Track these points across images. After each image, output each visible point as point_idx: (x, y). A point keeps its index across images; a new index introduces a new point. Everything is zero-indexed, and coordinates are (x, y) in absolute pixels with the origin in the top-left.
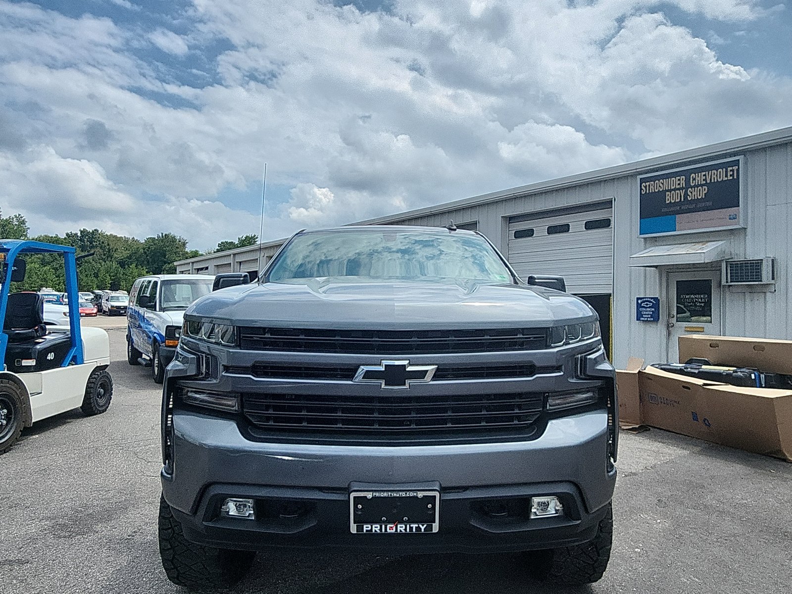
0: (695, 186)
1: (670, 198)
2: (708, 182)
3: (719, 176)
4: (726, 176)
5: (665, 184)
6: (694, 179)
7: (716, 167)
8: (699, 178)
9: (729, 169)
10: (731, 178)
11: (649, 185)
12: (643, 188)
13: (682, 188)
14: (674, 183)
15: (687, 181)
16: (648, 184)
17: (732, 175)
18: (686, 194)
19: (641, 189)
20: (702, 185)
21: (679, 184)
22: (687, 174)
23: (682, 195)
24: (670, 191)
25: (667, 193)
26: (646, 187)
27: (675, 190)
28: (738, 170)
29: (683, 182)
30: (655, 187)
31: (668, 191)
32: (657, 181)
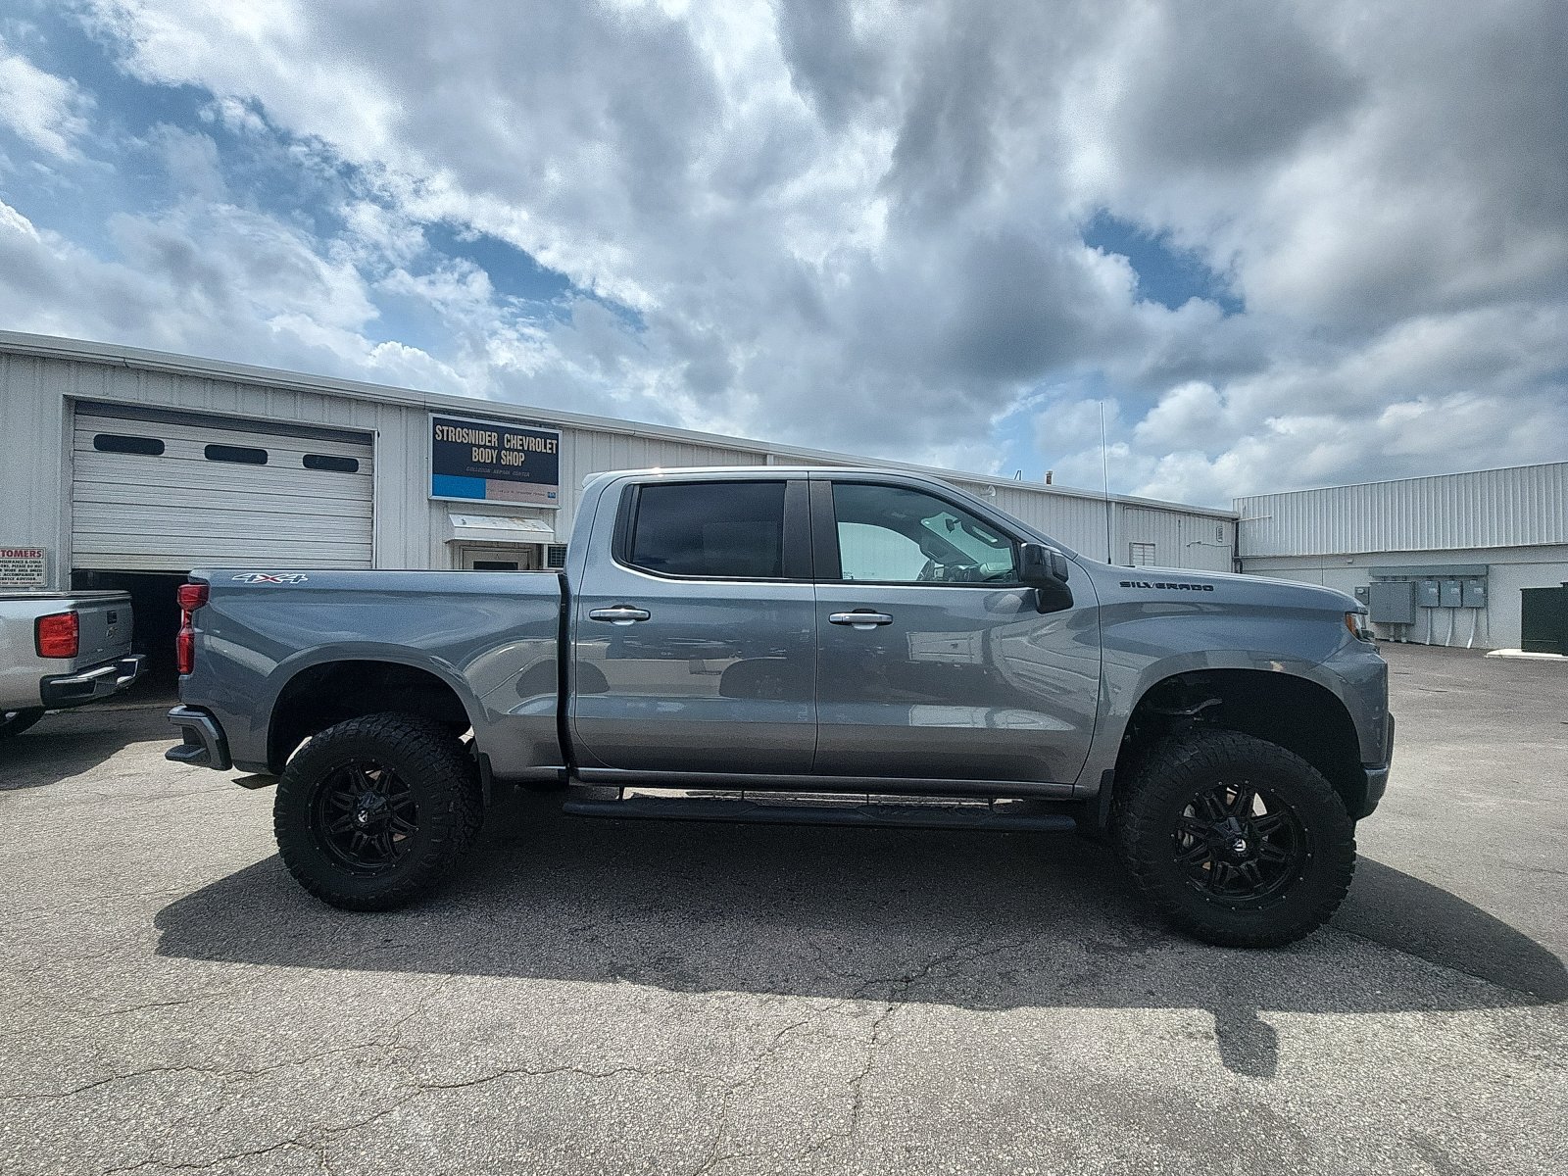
0: (509, 449)
1: (477, 455)
2: (526, 448)
3: (537, 445)
4: (545, 448)
5: (473, 437)
6: (509, 441)
7: (535, 435)
8: (515, 442)
9: (548, 441)
10: (550, 451)
11: (448, 431)
12: (438, 431)
13: (494, 448)
14: (484, 438)
15: (500, 439)
16: (445, 428)
17: (551, 449)
18: (499, 457)
19: (435, 433)
20: (519, 451)
21: (490, 441)
22: (501, 431)
23: (495, 456)
24: (479, 447)
25: (474, 449)
26: (442, 432)
27: (485, 447)
28: (557, 445)
29: (494, 440)
30: (457, 436)
31: (475, 445)
32: (459, 429)
